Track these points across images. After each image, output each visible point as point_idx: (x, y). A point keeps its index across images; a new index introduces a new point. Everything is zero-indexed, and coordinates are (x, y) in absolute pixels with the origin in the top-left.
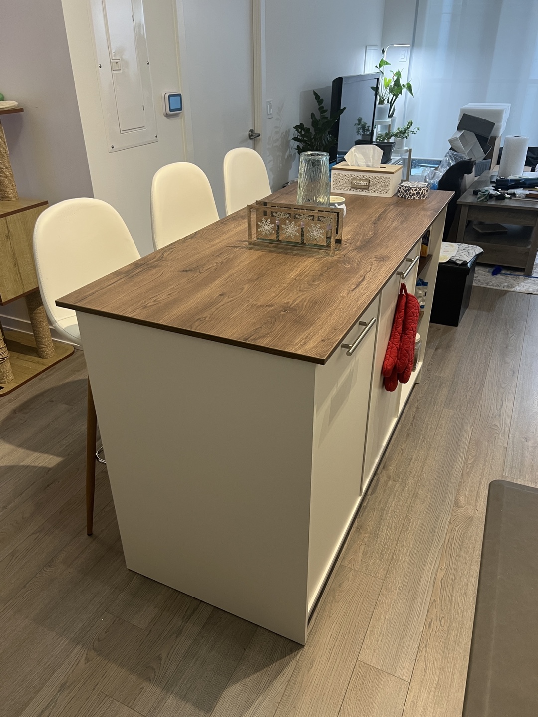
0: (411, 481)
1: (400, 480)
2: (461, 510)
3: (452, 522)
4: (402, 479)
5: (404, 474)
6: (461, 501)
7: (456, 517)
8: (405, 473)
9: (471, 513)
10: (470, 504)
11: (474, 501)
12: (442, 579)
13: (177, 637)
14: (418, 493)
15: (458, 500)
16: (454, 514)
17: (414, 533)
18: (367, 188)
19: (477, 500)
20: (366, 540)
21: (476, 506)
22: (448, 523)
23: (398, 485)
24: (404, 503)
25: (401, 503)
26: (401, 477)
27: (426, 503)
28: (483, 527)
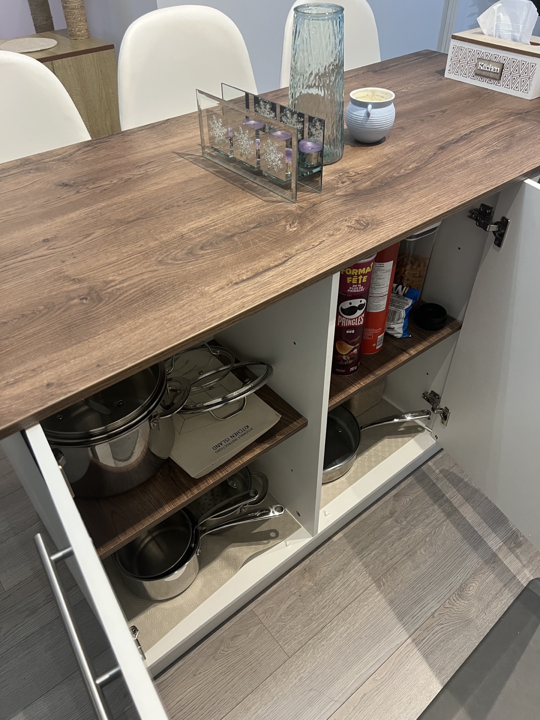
0: (419, 530)
1: (404, 523)
2: (461, 604)
3: (436, 615)
4: (409, 523)
5: (417, 515)
6: (471, 588)
7: (448, 610)
8: (419, 515)
9: (473, 614)
10: (480, 599)
11: (491, 597)
12: (365, 695)
13: (27, 616)
14: (416, 552)
15: (467, 585)
16: (447, 605)
17: (372, 608)
18: (497, 77)
19: (495, 598)
20: (305, 589)
21: (488, 605)
22: (429, 614)
23: (397, 529)
24: (388, 559)
25: (384, 557)
26: (408, 519)
27: (417, 571)
28: (477, 644)
